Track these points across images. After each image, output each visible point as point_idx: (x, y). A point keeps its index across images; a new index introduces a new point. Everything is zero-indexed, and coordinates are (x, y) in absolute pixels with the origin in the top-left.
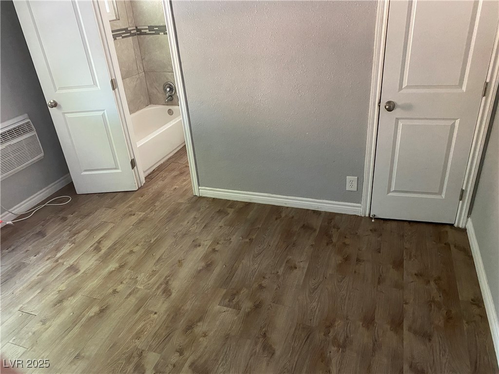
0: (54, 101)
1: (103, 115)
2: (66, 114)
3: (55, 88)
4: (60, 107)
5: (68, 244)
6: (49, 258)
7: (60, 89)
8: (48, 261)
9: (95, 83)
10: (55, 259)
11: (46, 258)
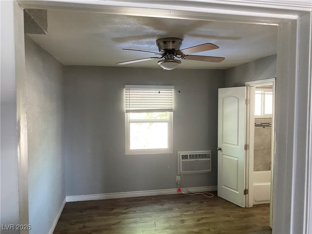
0: (221, 148)
1: (238, 161)
2: (224, 155)
3: (223, 142)
4: (222, 151)
5: (192, 212)
6: (181, 213)
7: (224, 143)
8: (179, 213)
9: (238, 145)
10: (182, 214)
11: (180, 212)
